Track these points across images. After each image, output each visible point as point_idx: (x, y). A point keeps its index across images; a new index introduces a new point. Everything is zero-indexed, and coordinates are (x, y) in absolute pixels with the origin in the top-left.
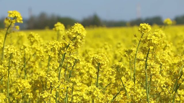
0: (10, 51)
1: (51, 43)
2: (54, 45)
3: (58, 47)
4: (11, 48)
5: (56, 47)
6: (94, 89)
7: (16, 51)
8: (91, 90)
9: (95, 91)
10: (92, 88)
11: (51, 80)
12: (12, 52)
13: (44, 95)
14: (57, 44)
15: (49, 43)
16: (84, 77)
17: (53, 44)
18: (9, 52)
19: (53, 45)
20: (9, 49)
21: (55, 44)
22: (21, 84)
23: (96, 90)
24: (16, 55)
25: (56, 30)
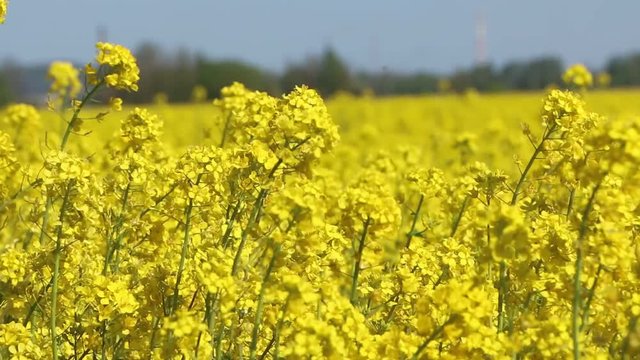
0: (68, 173)
1: (199, 156)
2: (209, 163)
3: (221, 171)
4: (71, 164)
5: (215, 169)
6: (346, 311)
7: (87, 173)
8: (334, 314)
9: (350, 320)
10: (336, 308)
11: (213, 284)
12: (72, 176)
13: (180, 327)
14: (218, 160)
15: (193, 156)
16: (308, 270)
17: (206, 160)
18: (63, 176)
19: (206, 164)
20: (64, 166)
21: (211, 159)
22: (106, 294)
23: (352, 317)
24: (86, 187)
25: (223, 109)
